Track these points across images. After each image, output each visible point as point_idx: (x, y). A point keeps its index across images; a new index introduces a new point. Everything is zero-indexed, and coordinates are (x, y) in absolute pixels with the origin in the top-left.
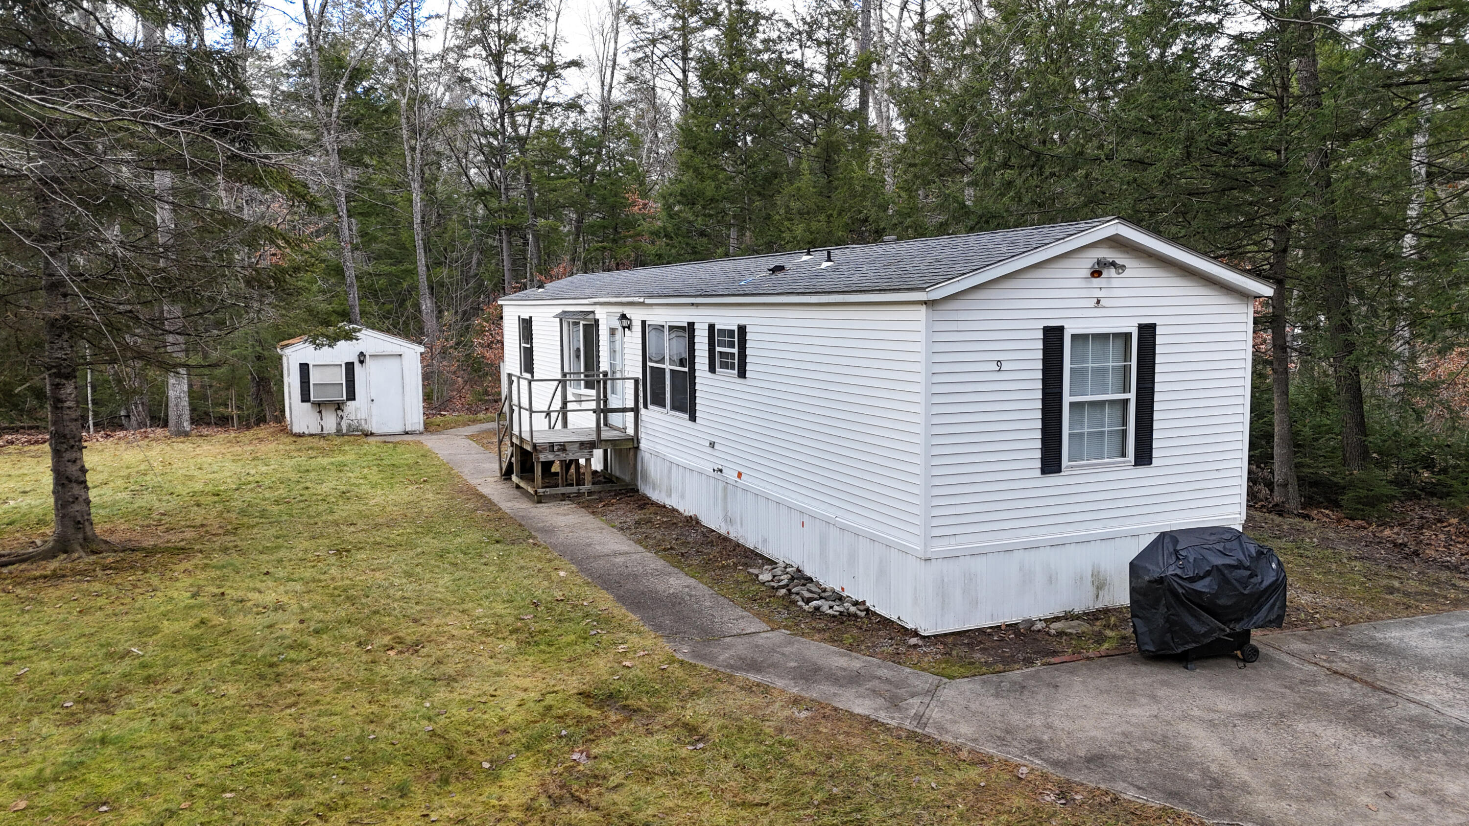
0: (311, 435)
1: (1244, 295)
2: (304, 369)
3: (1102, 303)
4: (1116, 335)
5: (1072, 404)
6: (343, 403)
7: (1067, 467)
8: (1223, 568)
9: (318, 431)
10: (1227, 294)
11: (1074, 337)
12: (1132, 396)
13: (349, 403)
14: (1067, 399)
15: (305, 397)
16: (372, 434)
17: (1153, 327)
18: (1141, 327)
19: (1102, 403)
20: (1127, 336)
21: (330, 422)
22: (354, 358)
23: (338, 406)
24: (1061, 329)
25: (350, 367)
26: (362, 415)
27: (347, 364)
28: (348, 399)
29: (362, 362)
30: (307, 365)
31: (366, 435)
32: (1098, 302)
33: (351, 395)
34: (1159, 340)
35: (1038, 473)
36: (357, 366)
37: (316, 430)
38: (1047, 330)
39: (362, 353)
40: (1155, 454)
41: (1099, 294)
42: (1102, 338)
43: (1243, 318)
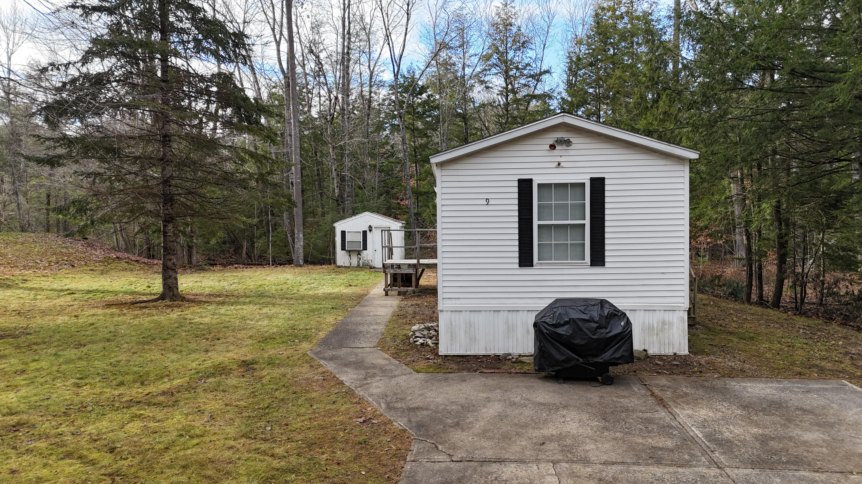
0: (345, 267)
1: (680, 159)
2: (343, 233)
3: (562, 164)
4: (573, 185)
5: (539, 226)
6: (361, 251)
7: (537, 263)
8: (577, 321)
9: (348, 265)
10: (666, 158)
11: (540, 186)
12: (587, 222)
13: (364, 251)
14: (536, 223)
15: (343, 248)
16: (374, 268)
17: (603, 179)
18: (592, 180)
19: (566, 226)
20: (583, 185)
21: (354, 261)
22: (367, 229)
23: (359, 253)
24: (530, 181)
25: (365, 233)
26: (370, 258)
27: (363, 231)
28: (363, 250)
29: (370, 231)
30: (345, 232)
31: (371, 268)
32: (559, 164)
33: (365, 248)
34: (607, 188)
35: (517, 266)
36: (368, 232)
37: (347, 264)
38: (521, 182)
39: (370, 226)
40: (607, 259)
41: (559, 159)
42: (563, 186)
43: (681, 174)
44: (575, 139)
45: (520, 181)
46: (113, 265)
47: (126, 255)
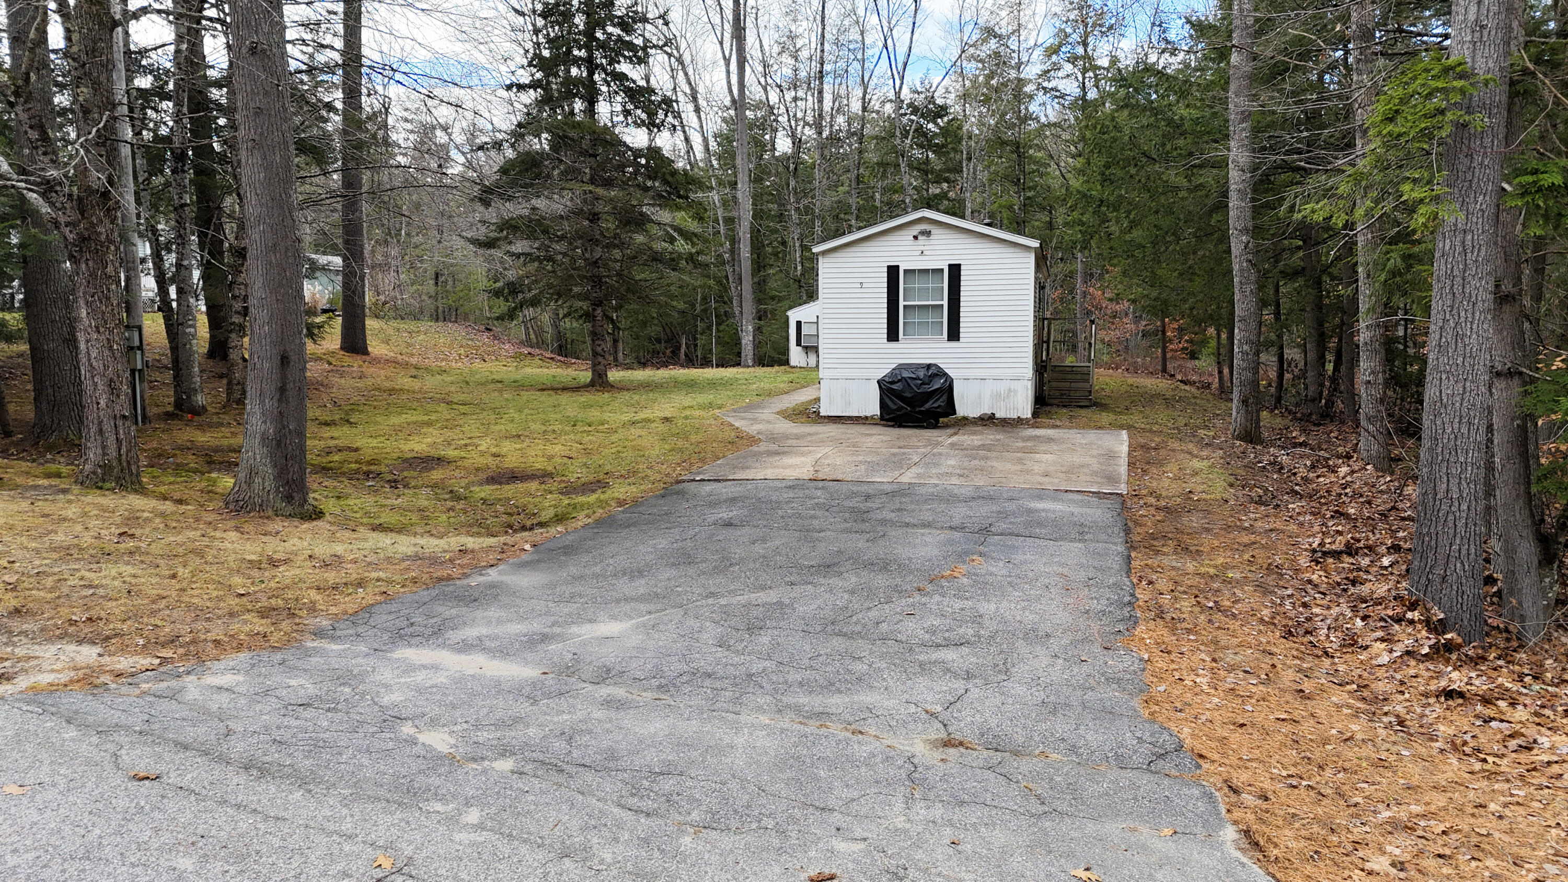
0: (800, 368)
1: (1027, 248)
2: (799, 324)
3: (924, 252)
4: (934, 271)
5: (906, 306)
7: (903, 339)
9: (804, 365)
10: (1012, 250)
11: (906, 271)
12: (945, 303)
14: (902, 303)
15: (799, 343)
17: (959, 265)
18: (950, 266)
19: (927, 307)
20: (942, 270)
21: (812, 361)
23: (817, 350)
24: (898, 267)
32: (922, 252)
34: (963, 273)
35: (884, 341)
40: (961, 335)
41: (923, 248)
42: (926, 271)
43: (1027, 260)
44: (935, 231)
45: (889, 267)
46: (527, 362)
47: (538, 351)
